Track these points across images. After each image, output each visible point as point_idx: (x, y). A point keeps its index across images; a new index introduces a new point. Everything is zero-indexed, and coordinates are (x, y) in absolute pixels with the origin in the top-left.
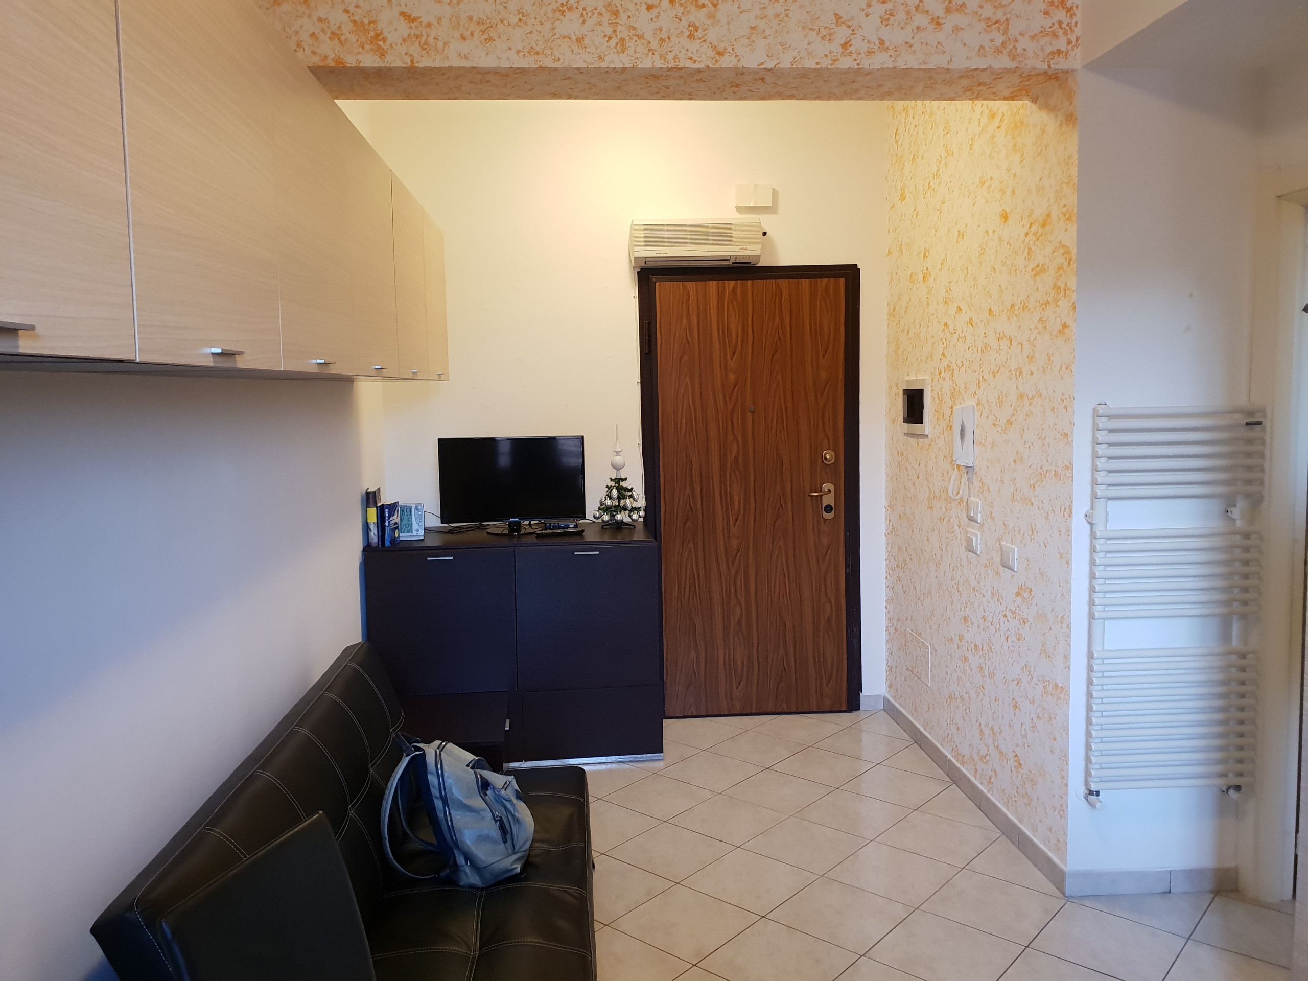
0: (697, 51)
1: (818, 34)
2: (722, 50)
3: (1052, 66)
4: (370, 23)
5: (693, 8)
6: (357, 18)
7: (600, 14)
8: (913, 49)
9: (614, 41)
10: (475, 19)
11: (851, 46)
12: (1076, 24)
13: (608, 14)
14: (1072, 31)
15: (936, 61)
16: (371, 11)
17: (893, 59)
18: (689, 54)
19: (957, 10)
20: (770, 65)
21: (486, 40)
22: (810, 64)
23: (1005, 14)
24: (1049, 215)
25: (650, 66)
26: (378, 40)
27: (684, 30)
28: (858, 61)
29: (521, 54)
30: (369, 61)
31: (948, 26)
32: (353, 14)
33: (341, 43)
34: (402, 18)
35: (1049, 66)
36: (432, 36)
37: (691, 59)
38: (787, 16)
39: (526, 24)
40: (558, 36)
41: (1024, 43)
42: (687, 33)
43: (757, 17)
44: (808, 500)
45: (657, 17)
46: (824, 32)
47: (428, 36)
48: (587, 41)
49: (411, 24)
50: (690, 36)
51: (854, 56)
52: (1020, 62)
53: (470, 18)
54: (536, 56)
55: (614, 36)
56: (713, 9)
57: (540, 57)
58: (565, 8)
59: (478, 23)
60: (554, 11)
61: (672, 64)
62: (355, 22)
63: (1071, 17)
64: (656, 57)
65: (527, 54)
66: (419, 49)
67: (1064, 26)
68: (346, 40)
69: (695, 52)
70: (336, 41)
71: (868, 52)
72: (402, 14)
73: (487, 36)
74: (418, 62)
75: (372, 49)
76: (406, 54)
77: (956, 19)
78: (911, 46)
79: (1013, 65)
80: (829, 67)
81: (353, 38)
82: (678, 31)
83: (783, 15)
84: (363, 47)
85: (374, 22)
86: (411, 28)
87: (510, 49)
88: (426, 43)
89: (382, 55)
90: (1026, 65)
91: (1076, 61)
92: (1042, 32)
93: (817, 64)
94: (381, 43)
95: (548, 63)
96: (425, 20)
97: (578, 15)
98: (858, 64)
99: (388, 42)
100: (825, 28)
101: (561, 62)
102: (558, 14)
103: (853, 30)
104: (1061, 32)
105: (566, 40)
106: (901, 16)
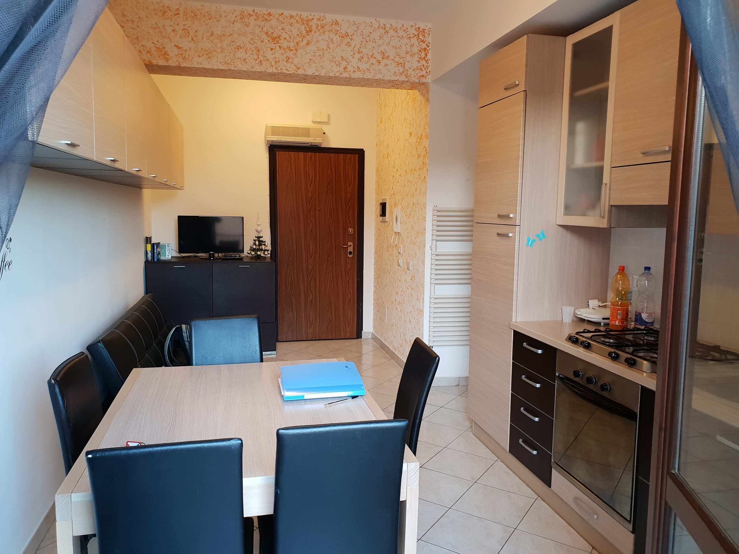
0: (290, 67)
1: (335, 63)
2: (299, 67)
3: (421, 81)
4: (163, 48)
5: (288, 50)
6: (157, 46)
7: (253, 51)
8: (370, 71)
9: (258, 61)
10: (204, 49)
11: (347, 69)
12: (429, 66)
13: (256, 51)
14: (428, 69)
15: (378, 76)
16: (163, 43)
17: (362, 75)
18: (287, 68)
19: (386, 58)
20: (317, 74)
21: (208, 57)
22: (332, 75)
23: (403, 61)
24: (422, 136)
25: (271, 71)
26: (166, 55)
27: (285, 59)
28: (350, 75)
29: (222, 64)
30: (162, 62)
31: (383, 64)
32: (156, 44)
33: (151, 55)
34: (175, 47)
35: (419, 81)
36: (187, 55)
37: (287, 70)
38: (323, 56)
39: (224, 53)
40: (236, 58)
41: (410, 72)
42: (286, 60)
43: (312, 56)
44: (342, 249)
45: (274, 53)
46: (337, 63)
47: (185, 55)
48: (247, 61)
49: (179, 50)
50: (287, 61)
51: (348, 72)
52: (409, 79)
53: (202, 49)
54: (227, 65)
55: (258, 59)
56: (296, 51)
57: (229, 66)
58: (239, 47)
59: (205, 51)
60: (235, 48)
61: (280, 71)
62: (156, 47)
63: (427, 64)
64: (274, 68)
65: (224, 64)
66: (182, 60)
67: (425, 66)
68: (153, 54)
69: (288, 67)
70: (149, 54)
71: (354, 71)
72: (175, 45)
73: (209, 56)
74: (181, 64)
75: (163, 58)
76: (177, 61)
77: (386, 61)
78: (369, 70)
79: (407, 80)
80: (339, 76)
81: (156, 53)
82: (282, 59)
83: (322, 56)
84: (160, 57)
85: (164, 48)
86: (179, 51)
87: (218, 61)
88: (185, 57)
89: (167, 61)
90: (411, 80)
91: (429, 79)
92: (417, 68)
93: (335, 74)
94: (167, 56)
95: (232, 68)
96: (184, 48)
97: (244, 51)
98: (350, 76)
99: (170, 56)
100: (338, 61)
101: (237, 68)
102: (236, 50)
103: (348, 63)
104: (424, 69)
105: (239, 59)
106: (366, 59)
